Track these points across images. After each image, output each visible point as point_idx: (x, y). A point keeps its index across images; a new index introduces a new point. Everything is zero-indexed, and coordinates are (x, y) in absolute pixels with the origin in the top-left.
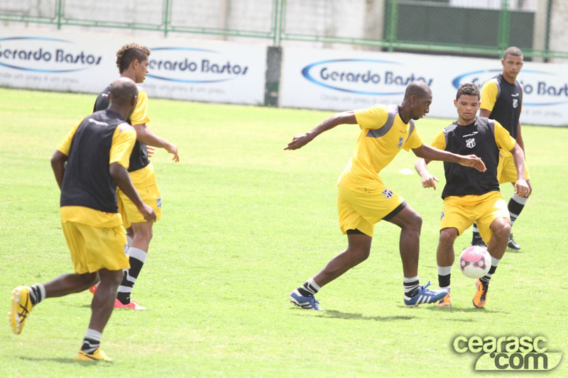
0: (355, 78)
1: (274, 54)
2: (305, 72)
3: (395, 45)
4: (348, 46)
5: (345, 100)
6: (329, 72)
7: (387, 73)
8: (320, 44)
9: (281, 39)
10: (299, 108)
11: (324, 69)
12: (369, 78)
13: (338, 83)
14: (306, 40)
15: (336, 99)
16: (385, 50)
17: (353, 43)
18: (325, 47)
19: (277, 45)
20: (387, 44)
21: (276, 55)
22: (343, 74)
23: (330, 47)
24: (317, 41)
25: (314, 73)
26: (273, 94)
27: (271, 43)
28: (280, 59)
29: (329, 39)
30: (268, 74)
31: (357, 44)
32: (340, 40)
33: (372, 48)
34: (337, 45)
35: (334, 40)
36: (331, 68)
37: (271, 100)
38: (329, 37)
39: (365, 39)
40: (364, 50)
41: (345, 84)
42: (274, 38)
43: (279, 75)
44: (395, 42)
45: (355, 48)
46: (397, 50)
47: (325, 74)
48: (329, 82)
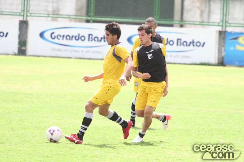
0: (71, 38)
1: (24, 25)
2: (41, 35)
3: (93, 18)
4: (67, 20)
5: (65, 51)
6: (56, 34)
7: (89, 35)
8: (50, 19)
9: (27, 16)
10: (39, 56)
11: (53, 33)
12: (79, 38)
13: (61, 41)
14: (44, 17)
15: (60, 50)
16: (88, 21)
17: (69, 18)
18: (53, 20)
19: (25, 19)
20: (89, 18)
21: (25, 25)
22: (64, 36)
23: (56, 21)
24: (48, 17)
25: (47, 35)
26: (23, 48)
27: (21, 18)
28: (27, 27)
29: (55, 16)
30: (20, 36)
31: (71, 18)
32: (63, 16)
33: (80, 21)
34: (60, 19)
35: (58, 16)
36: (57, 32)
37: (22, 51)
38: (55, 15)
39: (76, 16)
40: (76, 22)
41: (65, 42)
42: (23, 16)
43: (27, 37)
44: (93, 17)
45: (71, 21)
46: (95, 21)
47: (53, 36)
48: (56, 40)
